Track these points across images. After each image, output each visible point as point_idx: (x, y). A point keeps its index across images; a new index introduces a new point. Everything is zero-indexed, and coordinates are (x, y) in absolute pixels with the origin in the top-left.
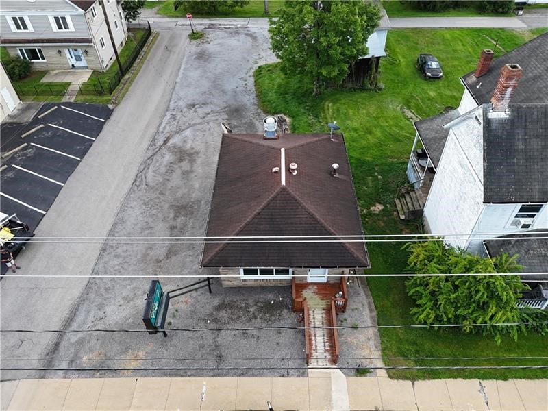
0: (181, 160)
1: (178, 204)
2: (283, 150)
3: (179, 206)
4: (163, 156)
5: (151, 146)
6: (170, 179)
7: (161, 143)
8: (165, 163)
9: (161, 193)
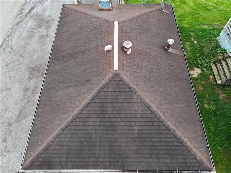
0: (40, 26)
1: (34, 66)
2: (116, 24)
3: (33, 68)
4: (26, 23)
5: (19, 14)
6: (29, 42)
7: (27, 12)
8: (27, 29)
9: (21, 56)
